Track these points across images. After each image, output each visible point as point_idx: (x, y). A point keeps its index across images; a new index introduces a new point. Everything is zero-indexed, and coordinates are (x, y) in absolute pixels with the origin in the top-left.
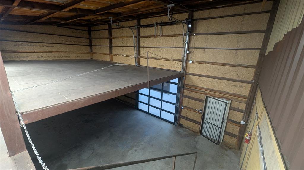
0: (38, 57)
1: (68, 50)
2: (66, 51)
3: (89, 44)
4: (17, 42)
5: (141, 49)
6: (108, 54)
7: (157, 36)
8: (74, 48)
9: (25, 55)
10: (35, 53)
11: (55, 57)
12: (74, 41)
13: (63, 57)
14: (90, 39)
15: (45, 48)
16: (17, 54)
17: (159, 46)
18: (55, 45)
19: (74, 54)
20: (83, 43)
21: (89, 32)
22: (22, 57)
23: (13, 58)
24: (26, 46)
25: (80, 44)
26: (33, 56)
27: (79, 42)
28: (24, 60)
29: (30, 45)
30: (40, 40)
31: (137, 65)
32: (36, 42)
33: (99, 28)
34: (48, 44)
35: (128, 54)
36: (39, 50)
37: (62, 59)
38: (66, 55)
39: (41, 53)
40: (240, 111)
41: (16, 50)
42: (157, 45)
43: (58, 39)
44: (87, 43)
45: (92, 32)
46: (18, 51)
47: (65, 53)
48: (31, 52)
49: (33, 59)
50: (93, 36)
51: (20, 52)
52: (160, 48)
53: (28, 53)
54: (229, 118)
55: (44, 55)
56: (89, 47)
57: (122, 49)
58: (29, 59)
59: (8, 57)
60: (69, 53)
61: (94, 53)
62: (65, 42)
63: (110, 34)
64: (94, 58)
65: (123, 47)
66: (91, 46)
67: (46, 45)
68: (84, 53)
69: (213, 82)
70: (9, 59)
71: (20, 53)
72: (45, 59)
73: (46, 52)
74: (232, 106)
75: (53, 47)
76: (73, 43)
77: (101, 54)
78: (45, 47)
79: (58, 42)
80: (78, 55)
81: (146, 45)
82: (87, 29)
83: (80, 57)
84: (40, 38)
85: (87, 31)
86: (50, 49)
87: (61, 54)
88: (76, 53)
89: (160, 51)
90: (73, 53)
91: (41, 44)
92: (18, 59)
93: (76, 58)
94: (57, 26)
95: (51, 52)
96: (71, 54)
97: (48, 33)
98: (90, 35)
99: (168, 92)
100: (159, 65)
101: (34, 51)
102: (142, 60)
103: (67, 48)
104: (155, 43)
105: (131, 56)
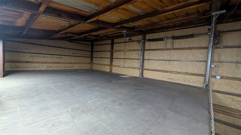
0: (48, 67)
1: (73, 61)
2: (71, 62)
3: (90, 56)
4: (33, 54)
5: (146, 62)
6: (108, 65)
7: (167, 49)
8: (78, 59)
9: (37, 65)
10: (46, 63)
11: (61, 67)
12: (79, 53)
13: (68, 67)
14: (92, 52)
15: (55, 60)
16: (31, 65)
17: (168, 59)
18: (63, 56)
19: (78, 65)
20: (86, 55)
21: (91, 47)
22: (34, 67)
23: (26, 68)
24: (39, 57)
25: (83, 56)
26: (43, 67)
27: (83, 54)
28: (36, 69)
29: (43, 57)
30: (52, 52)
31: (141, 77)
32: (48, 54)
33: (101, 43)
34: (58, 56)
35: (131, 66)
36: (50, 61)
37: (68, 68)
38: (71, 65)
39: (51, 64)
41: (30, 60)
42: (166, 57)
43: (67, 52)
44: (89, 55)
45: (94, 46)
46: (31, 62)
47: (71, 63)
48: (42, 62)
49: (43, 69)
50: (94, 50)
51: (34, 62)
52: (169, 60)
53: (40, 64)
55: (53, 65)
56: (90, 59)
57: (124, 61)
58: (39, 69)
59: (22, 67)
60: (74, 63)
61: (94, 64)
62: (72, 54)
63: (112, 47)
64: (94, 68)
65: (124, 59)
66: (92, 58)
67: (56, 57)
68: (86, 63)
70: (22, 69)
71: (33, 64)
72: (53, 69)
73: (55, 63)
75: (62, 58)
76: (78, 55)
77: (101, 64)
78: (55, 58)
79: (66, 54)
80: (81, 65)
81: (151, 58)
82: (91, 44)
83: (82, 67)
84: (53, 51)
85: (90, 45)
86: (59, 60)
87: (67, 64)
88: (80, 63)
89: (169, 64)
90: (77, 63)
91: (52, 56)
92: (30, 69)
93: (79, 68)
94: (68, 41)
95: (59, 63)
96: (75, 64)
97: (60, 46)
98: (92, 48)
100: (168, 79)
101: (46, 62)
102: (145, 72)
103: (73, 60)
104: (163, 56)
105: (134, 68)
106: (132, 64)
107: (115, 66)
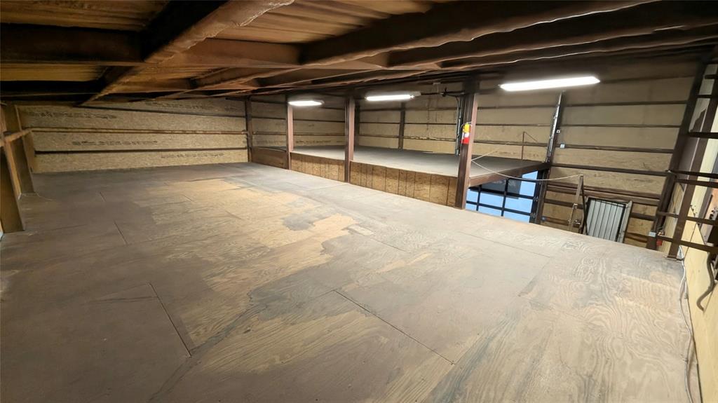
6: (394, 137)
35: (440, 135)
40: (648, 218)
52: (503, 125)
54: (628, 231)
57: (426, 127)
65: (427, 124)
69: (600, 176)
74: (633, 211)
77: (379, 136)
89: (503, 131)
99: (517, 195)
100: (501, 153)
105: (446, 140)
106: (442, 132)
107: (409, 138)
